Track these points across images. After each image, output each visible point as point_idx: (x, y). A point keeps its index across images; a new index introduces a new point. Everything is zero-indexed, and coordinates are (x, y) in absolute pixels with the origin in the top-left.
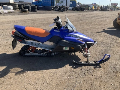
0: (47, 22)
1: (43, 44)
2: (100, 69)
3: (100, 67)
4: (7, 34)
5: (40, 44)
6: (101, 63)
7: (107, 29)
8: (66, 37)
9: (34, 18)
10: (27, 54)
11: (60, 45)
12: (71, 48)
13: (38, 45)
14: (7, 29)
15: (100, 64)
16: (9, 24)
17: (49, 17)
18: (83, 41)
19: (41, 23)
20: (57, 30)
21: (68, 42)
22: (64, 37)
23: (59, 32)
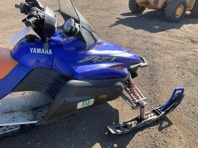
2: (172, 126)
3: (170, 123)
6: (167, 112)
7: (122, 17)
8: (80, 69)
11: (67, 100)
12: (100, 97)
15: (168, 116)
18: (123, 67)
20: (42, 48)
21: (90, 84)
22: (74, 70)
23: (50, 52)
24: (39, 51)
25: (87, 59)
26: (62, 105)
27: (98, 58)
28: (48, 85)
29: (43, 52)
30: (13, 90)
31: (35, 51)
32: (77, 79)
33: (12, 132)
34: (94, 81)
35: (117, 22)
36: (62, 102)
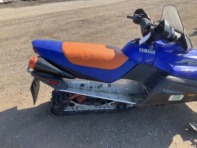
0: (81, 19)
1: (109, 86)
4: (10, 51)
5: (101, 86)
9: (54, 11)
10: (69, 109)
12: (189, 95)
13: (97, 89)
14: (8, 38)
16: (10, 27)
17: (82, 7)
19: (70, 20)
20: (148, 48)
21: (184, 82)
22: (172, 68)
23: (154, 52)
24: (146, 51)
25: (183, 61)
26: (159, 94)
27: (192, 61)
28: (146, 78)
29: (148, 52)
30: (122, 77)
31: (142, 51)
32: (174, 76)
33: (109, 110)
34: (188, 80)
35: (195, 32)
36: (160, 91)
